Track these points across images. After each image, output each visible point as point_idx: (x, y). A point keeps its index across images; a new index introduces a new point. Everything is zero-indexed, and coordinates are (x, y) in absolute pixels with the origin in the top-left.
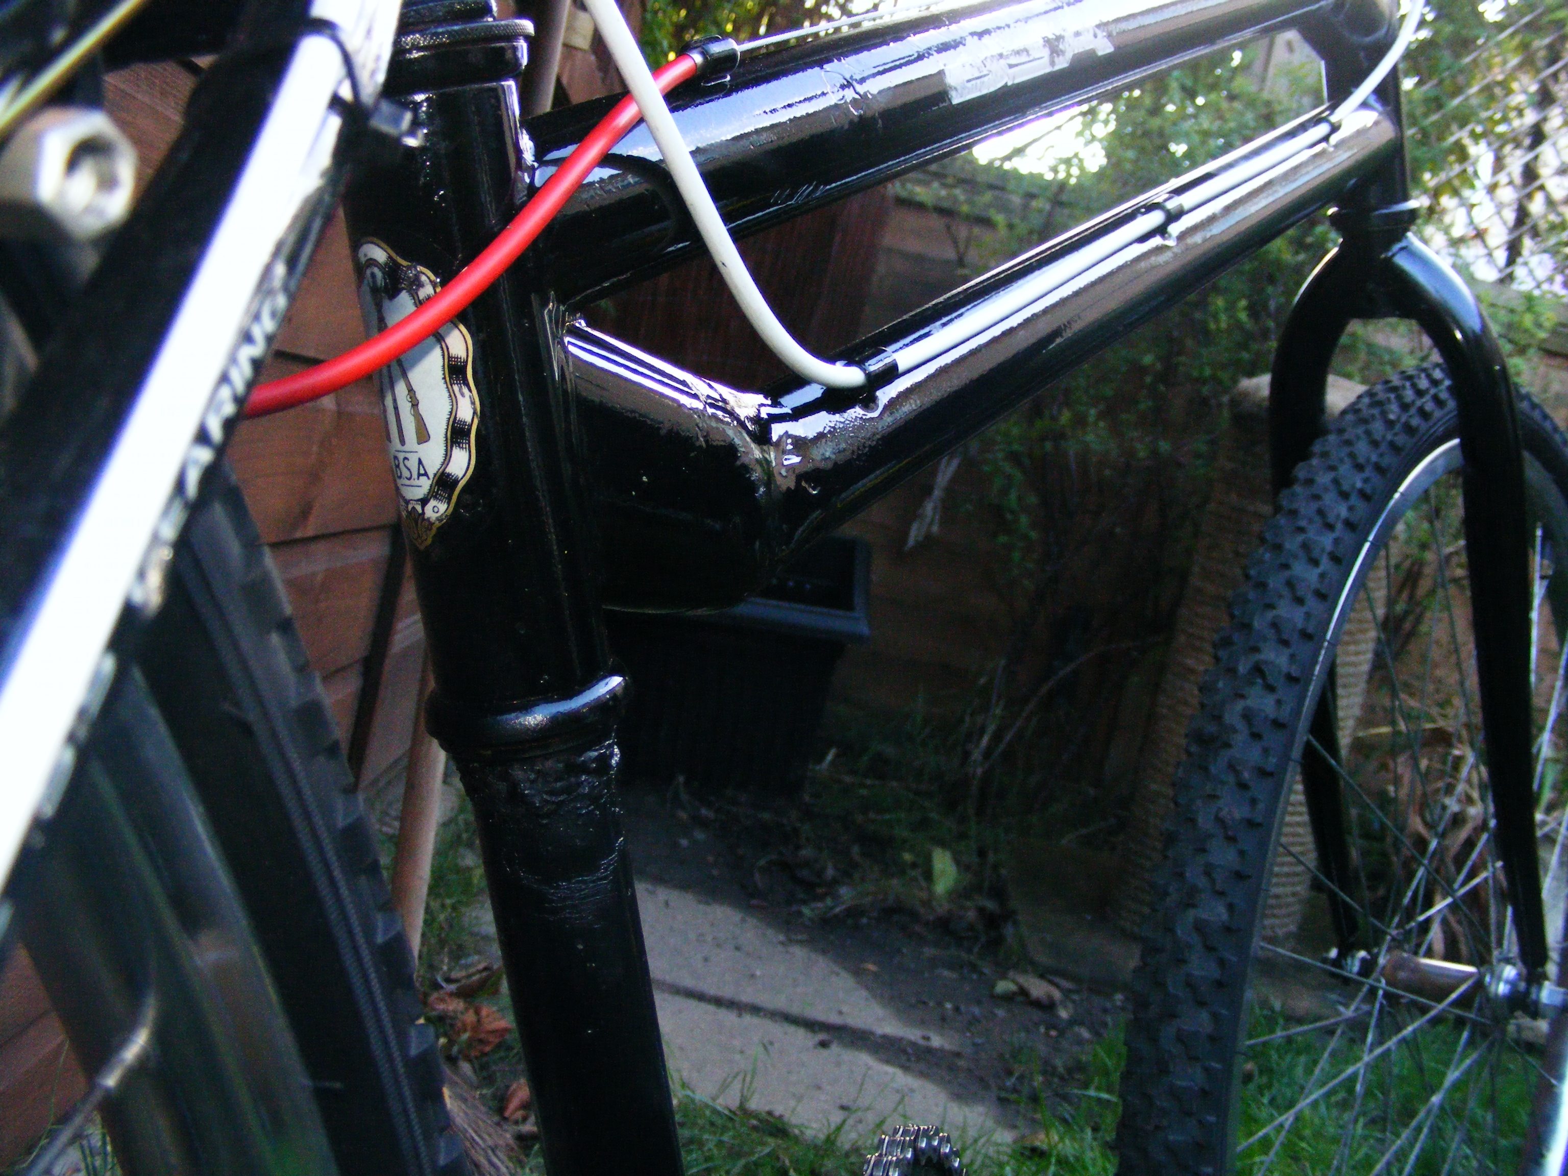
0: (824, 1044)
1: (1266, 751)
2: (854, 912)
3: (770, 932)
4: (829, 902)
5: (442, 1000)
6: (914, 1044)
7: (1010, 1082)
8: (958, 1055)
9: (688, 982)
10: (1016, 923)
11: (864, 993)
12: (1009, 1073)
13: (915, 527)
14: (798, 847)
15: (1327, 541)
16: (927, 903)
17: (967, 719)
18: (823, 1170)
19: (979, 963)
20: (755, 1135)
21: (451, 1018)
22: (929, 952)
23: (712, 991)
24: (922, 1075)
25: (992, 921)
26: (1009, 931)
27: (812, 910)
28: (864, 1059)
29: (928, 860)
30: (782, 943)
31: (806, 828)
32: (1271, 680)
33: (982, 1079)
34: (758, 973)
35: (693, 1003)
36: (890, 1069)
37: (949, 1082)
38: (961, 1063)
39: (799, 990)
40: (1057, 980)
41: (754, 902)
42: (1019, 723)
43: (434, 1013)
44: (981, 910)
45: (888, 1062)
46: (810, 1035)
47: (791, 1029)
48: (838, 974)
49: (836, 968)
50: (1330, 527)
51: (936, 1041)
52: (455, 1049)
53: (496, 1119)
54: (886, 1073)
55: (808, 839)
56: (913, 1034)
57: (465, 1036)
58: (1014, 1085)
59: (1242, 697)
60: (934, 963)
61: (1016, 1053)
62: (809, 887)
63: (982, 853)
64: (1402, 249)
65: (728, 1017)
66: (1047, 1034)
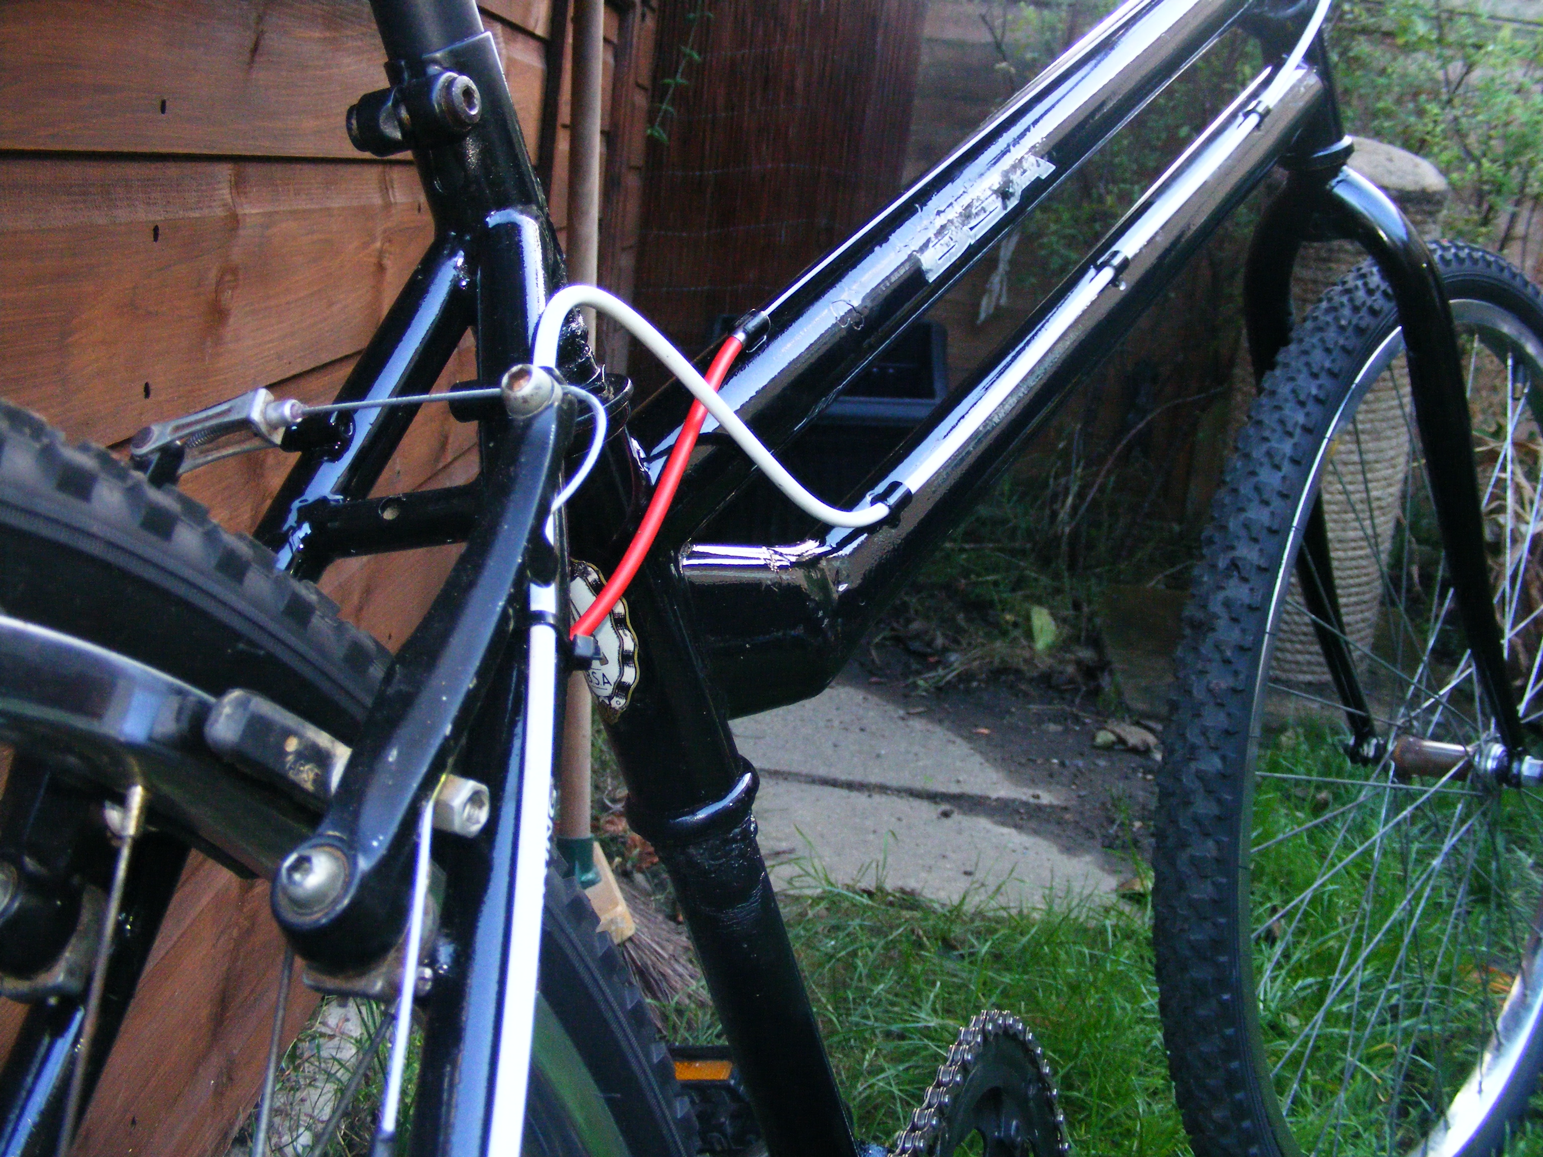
0: (946, 815)
1: (1243, 631)
2: (966, 677)
3: (890, 708)
4: (941, 671)
5: (611, 822)
6: (1025, 804)
7: (1113, 830)
8: (1066, 809)
9: (822, 771)
10: (1111, 673)
11: (978, 758)
12: (1112, 822)
13: (984, 302)
14: (909, 621)
15: (1287, 447)
16: (1029, 661)
17: (1051, 481)
18: (952, 935)
19: (1081, 714)
20: (891, 911)
21: (622, 837)
22: (1034, 708)
23: (843, 777)
24: (1035, 832)
25: (1090, 672)
26: (1105, 681)
27: (926, 680)
28: (983, 823)
29: (1028, 618)
30: (903, 719)
31: (913, 601)
32: (1245, 574)
33: (1087, 831)
34: (883, 752)
35: (828, 789)
36: (1005, 830)
37: (1059, 836)
38: (1068, 816)
39: (921, 763)
40: (1152, 724)
41: (874, 679)
42: (1099, 480)
43: (607, 835)
44: (1079, 663)
45: (1004, 824)
46: (933, 806)
47: (916, 803)
48: (954, 742)
49: (951, 736)
50: (1290, 435)
51: (1046, 798)
52: (629, 865)
53: (672, 924)
54: (1003, 835)
55: (917, 611)
56: (1023, 794)
57: (636, 852)
58: (1116, 832)
59: (1223, 588)
60: (1040, 719)
61: (1116, 802)
62: (922, 656)
63: (1077, 606)
64: (1339, 182)
65: (860, 799)
66: (1145, 779)
